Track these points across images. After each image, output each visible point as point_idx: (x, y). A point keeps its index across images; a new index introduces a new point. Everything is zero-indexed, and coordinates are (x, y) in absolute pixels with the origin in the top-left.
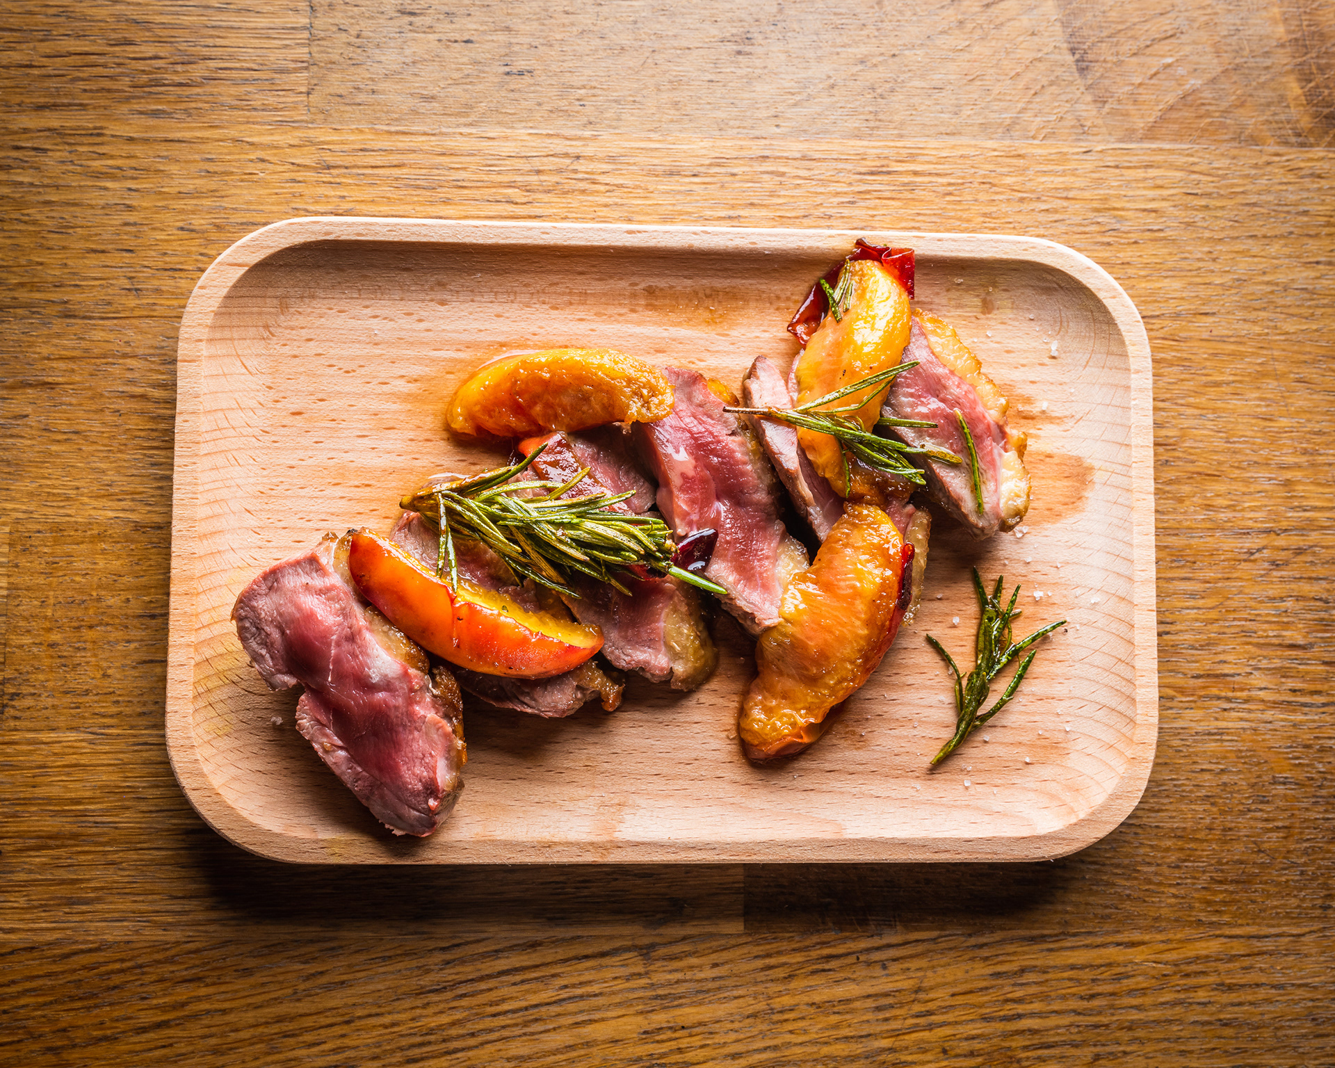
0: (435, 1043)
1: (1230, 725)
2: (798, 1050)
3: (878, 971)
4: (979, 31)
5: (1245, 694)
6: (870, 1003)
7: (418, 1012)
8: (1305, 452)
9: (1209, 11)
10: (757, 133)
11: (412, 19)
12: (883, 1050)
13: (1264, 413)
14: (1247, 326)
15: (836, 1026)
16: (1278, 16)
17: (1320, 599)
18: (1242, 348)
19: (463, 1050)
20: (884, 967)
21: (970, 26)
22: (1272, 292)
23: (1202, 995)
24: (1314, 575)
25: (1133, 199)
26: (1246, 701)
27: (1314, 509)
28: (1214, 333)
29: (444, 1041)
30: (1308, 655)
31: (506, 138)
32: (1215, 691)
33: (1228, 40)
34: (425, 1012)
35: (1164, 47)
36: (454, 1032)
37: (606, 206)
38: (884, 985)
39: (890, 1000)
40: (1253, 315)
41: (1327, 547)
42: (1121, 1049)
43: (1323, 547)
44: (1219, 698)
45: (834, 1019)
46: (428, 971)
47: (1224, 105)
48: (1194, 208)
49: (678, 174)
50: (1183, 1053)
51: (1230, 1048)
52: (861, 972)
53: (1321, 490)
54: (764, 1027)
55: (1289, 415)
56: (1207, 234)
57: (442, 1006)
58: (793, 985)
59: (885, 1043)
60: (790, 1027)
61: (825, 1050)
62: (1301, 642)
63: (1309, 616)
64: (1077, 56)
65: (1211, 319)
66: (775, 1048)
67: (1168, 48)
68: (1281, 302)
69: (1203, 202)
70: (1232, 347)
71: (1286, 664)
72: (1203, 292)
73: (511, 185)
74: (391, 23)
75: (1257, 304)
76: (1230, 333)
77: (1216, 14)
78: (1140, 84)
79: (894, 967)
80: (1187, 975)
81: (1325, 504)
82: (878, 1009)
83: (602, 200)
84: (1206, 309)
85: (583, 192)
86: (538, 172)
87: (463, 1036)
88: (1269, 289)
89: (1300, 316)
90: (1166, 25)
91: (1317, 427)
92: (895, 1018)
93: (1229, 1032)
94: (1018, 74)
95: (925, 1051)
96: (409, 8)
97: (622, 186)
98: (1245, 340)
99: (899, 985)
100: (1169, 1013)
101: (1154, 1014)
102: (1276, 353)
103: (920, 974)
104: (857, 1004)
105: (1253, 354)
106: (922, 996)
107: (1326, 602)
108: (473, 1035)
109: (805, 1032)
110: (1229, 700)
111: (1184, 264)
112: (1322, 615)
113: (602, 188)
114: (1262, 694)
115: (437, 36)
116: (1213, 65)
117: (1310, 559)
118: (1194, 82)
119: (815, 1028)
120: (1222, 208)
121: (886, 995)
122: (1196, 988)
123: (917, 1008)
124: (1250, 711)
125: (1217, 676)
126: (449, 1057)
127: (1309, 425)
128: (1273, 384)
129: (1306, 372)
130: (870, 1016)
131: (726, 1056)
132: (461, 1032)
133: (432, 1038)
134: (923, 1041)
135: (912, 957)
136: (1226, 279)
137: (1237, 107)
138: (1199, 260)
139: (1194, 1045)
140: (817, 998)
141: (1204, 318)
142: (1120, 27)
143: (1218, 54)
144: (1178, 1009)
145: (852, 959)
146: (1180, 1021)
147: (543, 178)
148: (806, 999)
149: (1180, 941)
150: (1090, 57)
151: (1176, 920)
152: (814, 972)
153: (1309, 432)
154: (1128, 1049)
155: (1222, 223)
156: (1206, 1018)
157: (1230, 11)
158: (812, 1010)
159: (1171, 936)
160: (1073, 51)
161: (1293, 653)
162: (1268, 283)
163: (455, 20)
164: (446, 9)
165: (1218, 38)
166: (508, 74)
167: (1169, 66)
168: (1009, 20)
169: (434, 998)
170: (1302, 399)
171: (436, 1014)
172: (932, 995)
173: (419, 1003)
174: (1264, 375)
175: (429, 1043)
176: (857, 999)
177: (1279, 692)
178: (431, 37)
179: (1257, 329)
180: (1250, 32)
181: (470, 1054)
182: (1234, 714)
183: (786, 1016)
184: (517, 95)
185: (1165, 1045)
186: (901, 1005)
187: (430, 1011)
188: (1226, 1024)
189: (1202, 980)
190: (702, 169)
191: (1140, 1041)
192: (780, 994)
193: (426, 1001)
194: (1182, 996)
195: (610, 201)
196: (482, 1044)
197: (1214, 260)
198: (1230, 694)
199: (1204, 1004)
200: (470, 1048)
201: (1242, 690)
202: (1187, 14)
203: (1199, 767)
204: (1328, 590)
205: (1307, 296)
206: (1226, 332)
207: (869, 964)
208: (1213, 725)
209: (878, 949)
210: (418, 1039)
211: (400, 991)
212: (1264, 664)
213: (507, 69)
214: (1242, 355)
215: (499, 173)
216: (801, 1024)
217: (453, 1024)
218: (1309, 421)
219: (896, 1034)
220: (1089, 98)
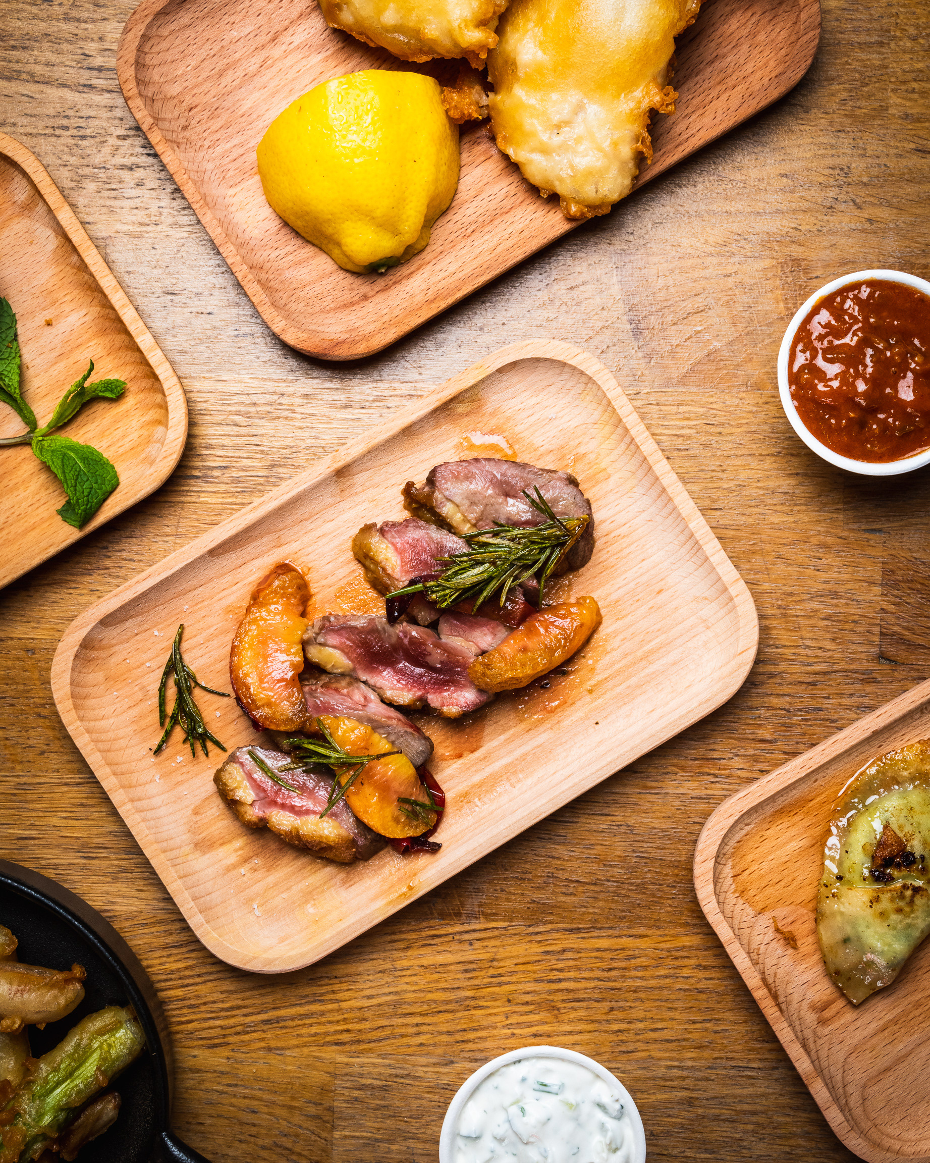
0: (175, 979)
1: (716, 793)
2: (411, 995)
3: (466, 946)
4: (564, 307)
5: (727, 772)
6: (461, 967)
7: (164, 959)
8: (779, 607)
9: (730, 293)
10: (407, 379)
11: (173, 297)
12: (467, 998)
13: (753, 579)
14: (743, 518)
15: (438, 981)
16: (780, 297)
17: (785, 709)
18: (739, 534)
19: (192, 985)
20: (471, 944)
21: (558, 303)
22: (763, 495)
23: (685, 972)
24: (781, 693)
25: (667, 427)
26: (728, 777)
27: (784, 646)
28: (721, 523)
29: (180, 978)
30: (773, 747)
31: (235, 381)
32: (706, 770)
33: (743, 314)
34: (169, 960)
35: (697, 318)
36: (187, 973)
37: (301, 428)
38: (469, 955)
39: (474, 966)
40: (748, 512)
41: (792, 674)
42: (628, 1004)
43: (788, 673)
44: (709, 774)
45: (436, 976)
46: (171, 934)
47: (738, 360)
48: (711, 434)
49: (351, 407)
50: (670, 1009)
51: (702, 1007)
52: (455, 947)
53: (789, 634)
54: (390, 979)
55: (770, 581)
56: (719, 453)
57: (179, 956)
58: (409, 953)
59: (469, 993)
60: (407, 980)
61: (430, 996)
62: (769, 737)
63: (775, 721)
64: (633, 325)
65: (718, 513)
66: (396, 993)
67: (698, 320)
68: (769, 501)
69: (719, 430)
70: (732, 533)
71: (757, 752)
72: (715, 494)
73: (237, 413)
74: (159, 300)
75: (752, 503)
76: (732, 523)
77: (735, 295)
78: (677, 346)
79: (477, 945)
80: (676, 958)
81: (792, 644)
82: (466, 971)
83: (297, 424)
84: (715, 506)
85: (286, 418)
86: (255, 404)
87: (193, 976)
88: (762, 492)
89: (782, 512)
90: (699, 302)
91: (790, 590)
92: (477, 977)
93: (703, 996)
94: (590, 338)
95: (496, 1000)
96: (170, 289)
97: (313, 415)
98: (742, 528)
99: (480, 957)
100: (663, 982)
101: (653, 983)
102: (763, 537)
103: (494, 950)
104: (452, 968)
105: (747, 538)
106: (495, 964)
107: (788, 711)
108: (199, 976)
109: (417, 984)
110: (715, 775)
111: (701, 475)
112: (785, 720)
113: (299, 416)
114: (739, 773)
115: (189, 310)
116: (730, 333)
117: (779, 681)
118: (717, 344)
119: (423, 981)
120: (731, 434)
121: (471, 962)
122: (681, 967)
123: (492, 972)
124: (730, 784)
125: (708, 759)
126: (183, 989)
127: (785, 588)
128: (759, 559)
129: (784, 551)
130: (460, 976)
131: (364, 997)
132: (192, 973)
133: (173, 976)
134: (494, 993)
135: (489, 938)
136: (732, 484)
137: (746, 362)
138: (713, 471)
139: (679, 1004)
140: (425, 962)
141: (714, 512)
142: (665, 304)
143: (734, 324)
144: (668, 981)
145: (450, 938)
146: (669, 988)
147: (259, 409)
148: (417, 962)
149: (672, 936)
150: (642, 326)
151: (671, 922)
152: (423, 946)
153: (784, 593)
154: (633, 1005)
155: (730, 445)
156: (687, 987)
157: (745, 293)
158: (422, 970)
159: (666, 932)
160: (630, 322)
161: (763, 745)
162: (760, 488)
163: (202, 298)
164: (196, 291)
165: (735, 313)
166: (237, 336)
167: (699, 332)
168: (586, 299)
169: (175, 951)
170: (780, 569)
171: (175, 961)
172: (502, 964)
173: (165, 953)
174: (754, 553)
175: (171, 980)
176: (451, 964)
177: (751, 771)
178: (186, 310)
179: (751, 520)
180: (759, 308)
181: (197, 987)
182: (718, 786)
183: (404, 973)
184: (243, 352)
185: (659, 1003)
186: (481, 969)
187: (172, 959)
188: (700, 992)
189: (686, 962)
190: (367, 404)
191: (642, 1001)
192: (400, 959)
193: (169, 953)
194: (672, 972)
195: (304, 425)
196: (205, 982)
197: (723, 471)
198: (717, 772)
199: (687, 978)
200: (197, 984)
201: (725, 769)
202: (715, 295)
203: (692, 820)
204: (790, 703)
205: (788, 497)
206: (728, 522)
207: (461, 942)
208: (703, 793)
209: (467, 932)
210: (164, 977)
211: (153, 946)
212: (742, 752)
213: (236, 333)
214: (739, 539)
215: (229, 405)
216: (414, 979)
217: (186, 968)
218: (784, 585)
219: (477, 988)
220: (640, 355)
